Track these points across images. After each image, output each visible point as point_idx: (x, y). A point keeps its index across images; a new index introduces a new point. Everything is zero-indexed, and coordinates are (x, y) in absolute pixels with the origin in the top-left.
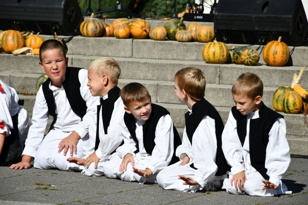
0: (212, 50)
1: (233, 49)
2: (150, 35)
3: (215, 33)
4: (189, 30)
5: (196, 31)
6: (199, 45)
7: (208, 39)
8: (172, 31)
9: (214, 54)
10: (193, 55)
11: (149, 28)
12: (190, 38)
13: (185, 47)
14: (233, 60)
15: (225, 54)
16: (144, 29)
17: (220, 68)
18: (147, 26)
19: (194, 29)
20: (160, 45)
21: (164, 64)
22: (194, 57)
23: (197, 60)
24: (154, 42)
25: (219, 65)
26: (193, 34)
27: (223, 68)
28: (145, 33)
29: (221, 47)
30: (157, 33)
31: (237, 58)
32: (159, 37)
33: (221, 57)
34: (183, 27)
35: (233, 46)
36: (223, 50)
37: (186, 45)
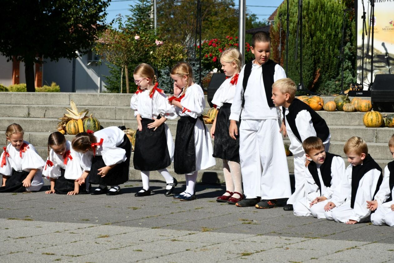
0: (370, 117)
1: (386, 116)
2: (324, 107)
3: (372, 104)
4: (353, 103)
5: (358, 104)
6: (361, 114)
7: (367, 109)
8: (340, 104)
9: (372, 120)
10: (356, 121)
11: (323, 102)
12: (354, 109)
13: (350, 116)
14: (386, 125)
15: (380, 120)
16: (319, 103)
17: (376, 130)
18: (322, 101)
19: (356, 102)
20: (331, 115)
21: (334, 129)
22: (357, 123)
23: (359, 125)
24: (327, 113)
25: (375, 128)
26: (356, 106)
27: (378, 130)
28: (320, 106)
29: (377, 115)
30: (329, 106)
31: (389, 123)
32: (330, 109)
33: (377, 122)
34: (349, 101)
35: (386, 114)
36: (379, 117)
37: (351, 114)
